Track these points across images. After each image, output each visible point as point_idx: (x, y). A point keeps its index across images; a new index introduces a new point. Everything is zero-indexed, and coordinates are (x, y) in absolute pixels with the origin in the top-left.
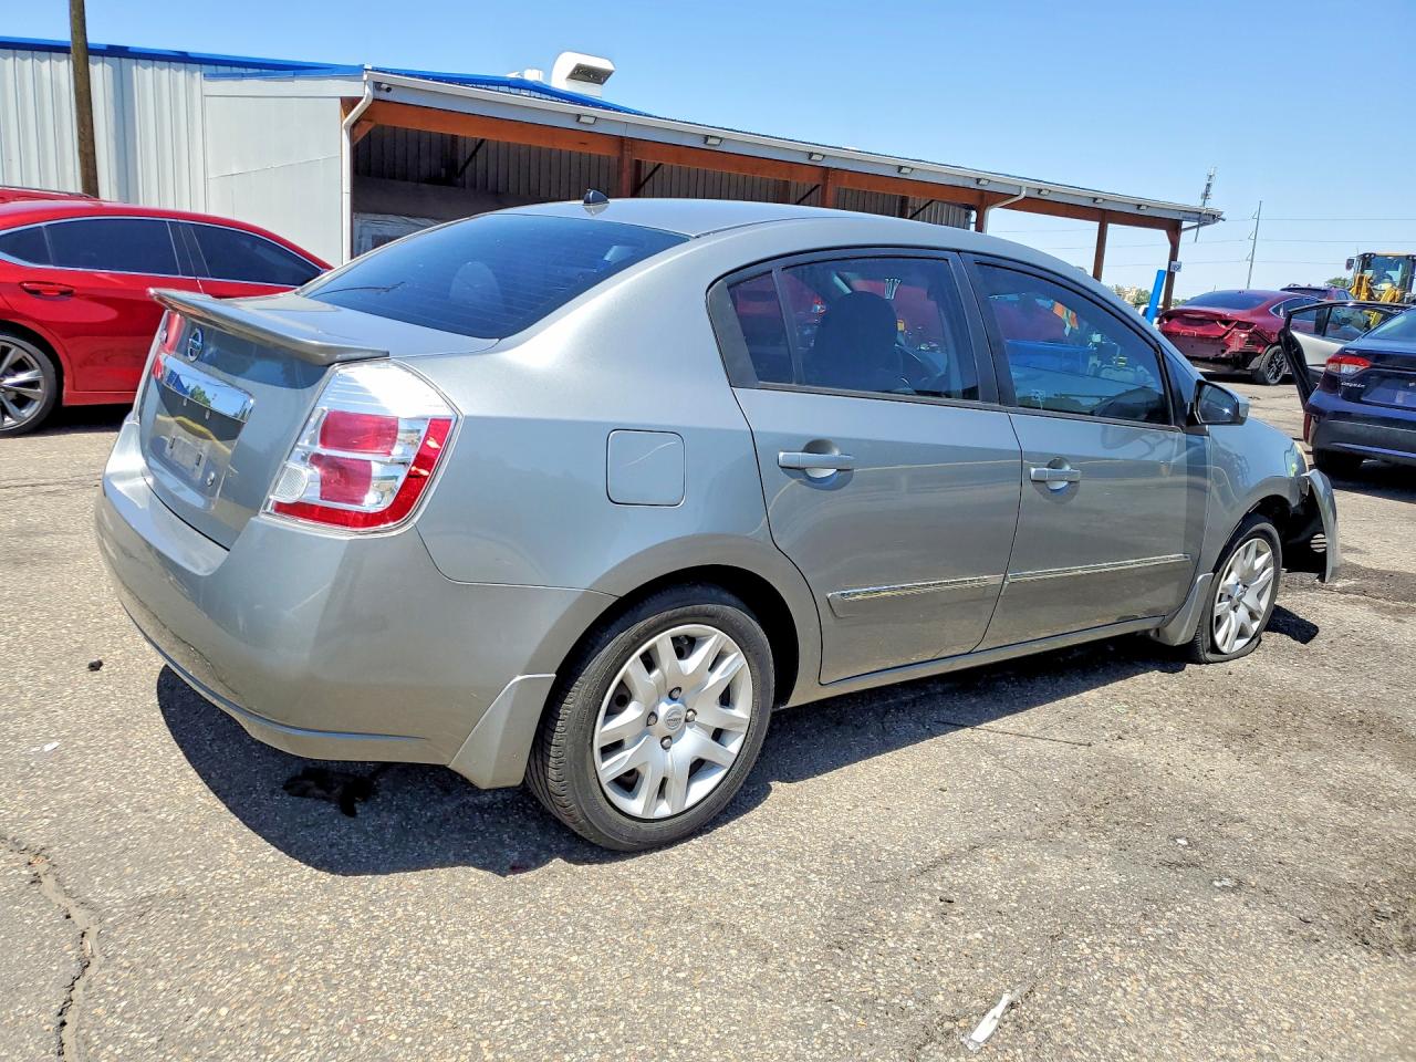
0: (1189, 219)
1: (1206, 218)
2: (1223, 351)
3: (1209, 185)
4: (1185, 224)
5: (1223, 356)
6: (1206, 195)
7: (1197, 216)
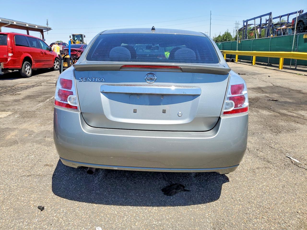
0: (45, 30)
1: (48, 29)
2: (77, 57)
3: (47, 22)
4: (44, 31)
5: (77, 58)
6: (47, 24)
7: (47, 29)
